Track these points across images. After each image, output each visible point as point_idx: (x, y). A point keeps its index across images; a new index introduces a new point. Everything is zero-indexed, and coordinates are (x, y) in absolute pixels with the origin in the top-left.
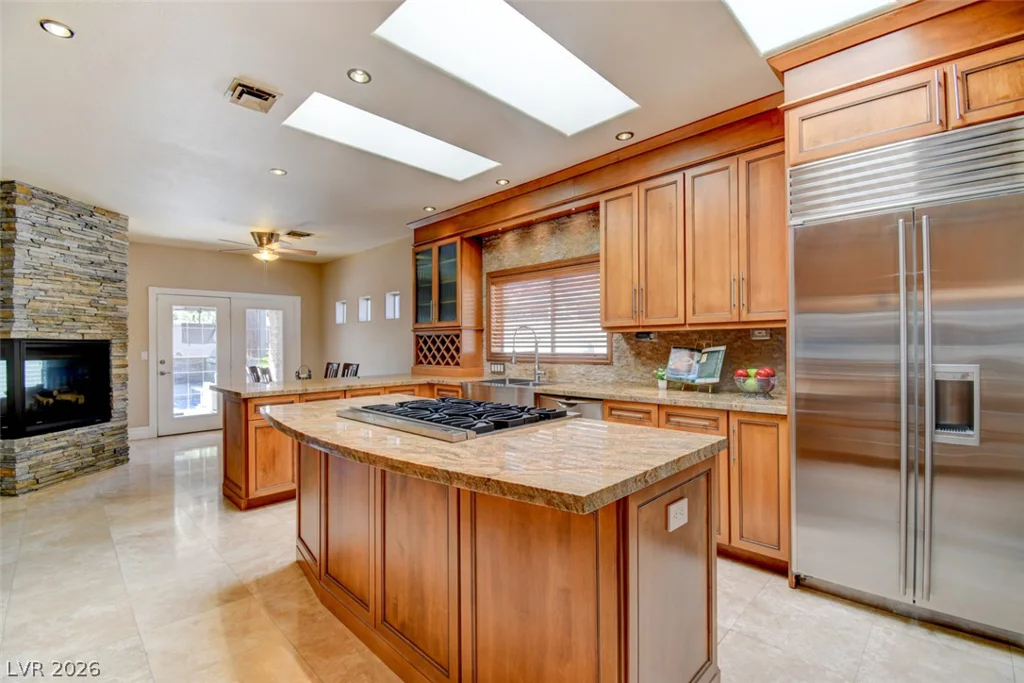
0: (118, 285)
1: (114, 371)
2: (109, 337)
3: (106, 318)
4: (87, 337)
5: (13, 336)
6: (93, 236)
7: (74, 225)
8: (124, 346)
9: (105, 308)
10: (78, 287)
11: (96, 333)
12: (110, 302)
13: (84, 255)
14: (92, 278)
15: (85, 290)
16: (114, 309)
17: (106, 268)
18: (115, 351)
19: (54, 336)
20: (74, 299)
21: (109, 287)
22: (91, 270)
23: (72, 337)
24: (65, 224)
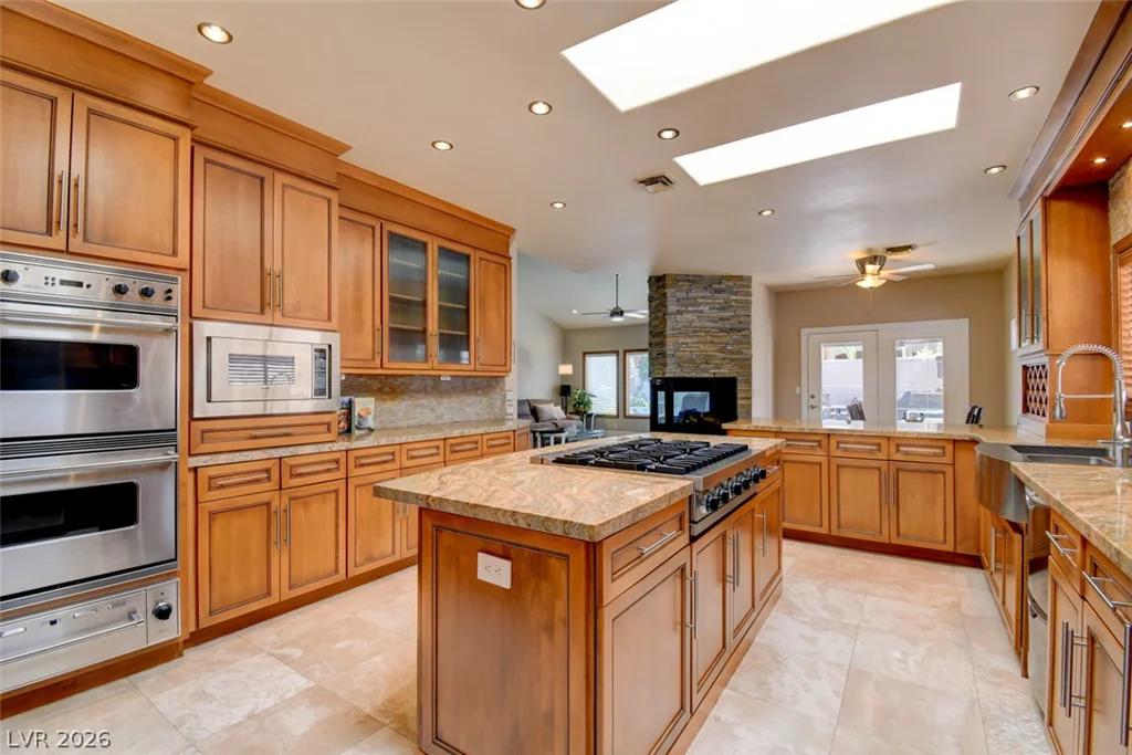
0: (743, 333)
1: (739, 402)
2: (734, 375)
3: (731, 360)
4: (717, 376)
5: (667, 375)
6: (720, 299)
7: (707, 294)
8: (749, 382)
9: (731, 352)
10: (709, 339)
11: (725, 372)
12: (736, 348)
13: (715, 314)
14: (721, 330)
15: (716, 340)
16: (739, 352)
17: (734, 320)
18: (740, 387)
19: (693, 375)
20: (706, 347)
21: (735, 336)
22: (720, 324)
23: (706, 375)
24: (701, 294)
